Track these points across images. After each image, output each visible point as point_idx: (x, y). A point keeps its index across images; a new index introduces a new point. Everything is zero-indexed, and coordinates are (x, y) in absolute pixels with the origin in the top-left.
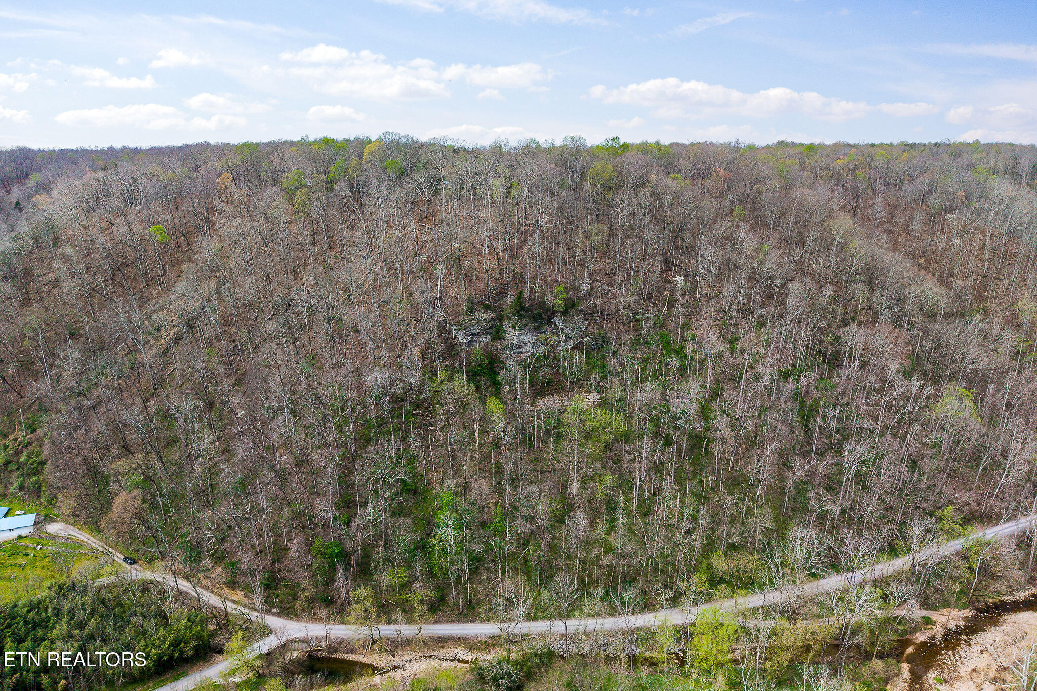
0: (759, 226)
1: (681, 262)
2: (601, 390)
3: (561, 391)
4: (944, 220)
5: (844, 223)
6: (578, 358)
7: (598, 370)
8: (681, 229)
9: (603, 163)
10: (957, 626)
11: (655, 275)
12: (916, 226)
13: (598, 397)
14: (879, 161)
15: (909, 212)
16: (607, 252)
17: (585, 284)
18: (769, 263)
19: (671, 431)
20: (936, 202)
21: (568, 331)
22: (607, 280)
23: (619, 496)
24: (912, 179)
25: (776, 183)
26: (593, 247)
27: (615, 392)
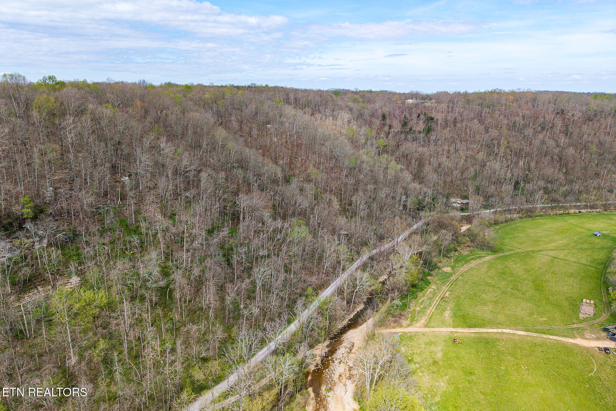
0: (171, 137)
1: (123, 166)
2: (81, 273)
3: (45, 282)
4: (266, 128)
5: (221, 133)
6: (55, 254)
7: (75, 258)
8: (119, 143)
9: (45, 96)
10: (325, 353)
11: (107, 178)
12: (255, 132)
13: (79, 279)
14: (228, 95)
15: (249, 125)
16: (64, 165)
17: (49, 192)
18: (185, 162)
19: (143, 291)
20: (261, 118)
21: (40, 233)
22: (68, 186)
23: (113, 353)
24: (247, 106)
25: (177, 110)
26: (49, 162)
27: (93, 274)
